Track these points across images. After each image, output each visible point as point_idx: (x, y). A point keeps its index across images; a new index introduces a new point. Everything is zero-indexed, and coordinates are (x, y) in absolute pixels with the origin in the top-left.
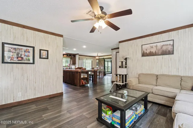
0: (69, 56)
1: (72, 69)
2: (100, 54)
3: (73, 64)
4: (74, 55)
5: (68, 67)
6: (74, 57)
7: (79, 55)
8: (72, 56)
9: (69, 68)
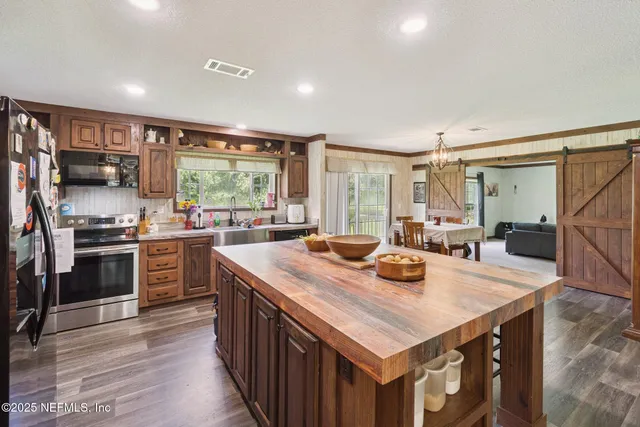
0: (269, 150)
1: (287, 222)
2: (454, 137)
3: (290, 196)
4: (301, 145)
5: (267, 215)
6: (301, 158)
7: (328, 146)
8: (287, 146)
9: (273, 220)
